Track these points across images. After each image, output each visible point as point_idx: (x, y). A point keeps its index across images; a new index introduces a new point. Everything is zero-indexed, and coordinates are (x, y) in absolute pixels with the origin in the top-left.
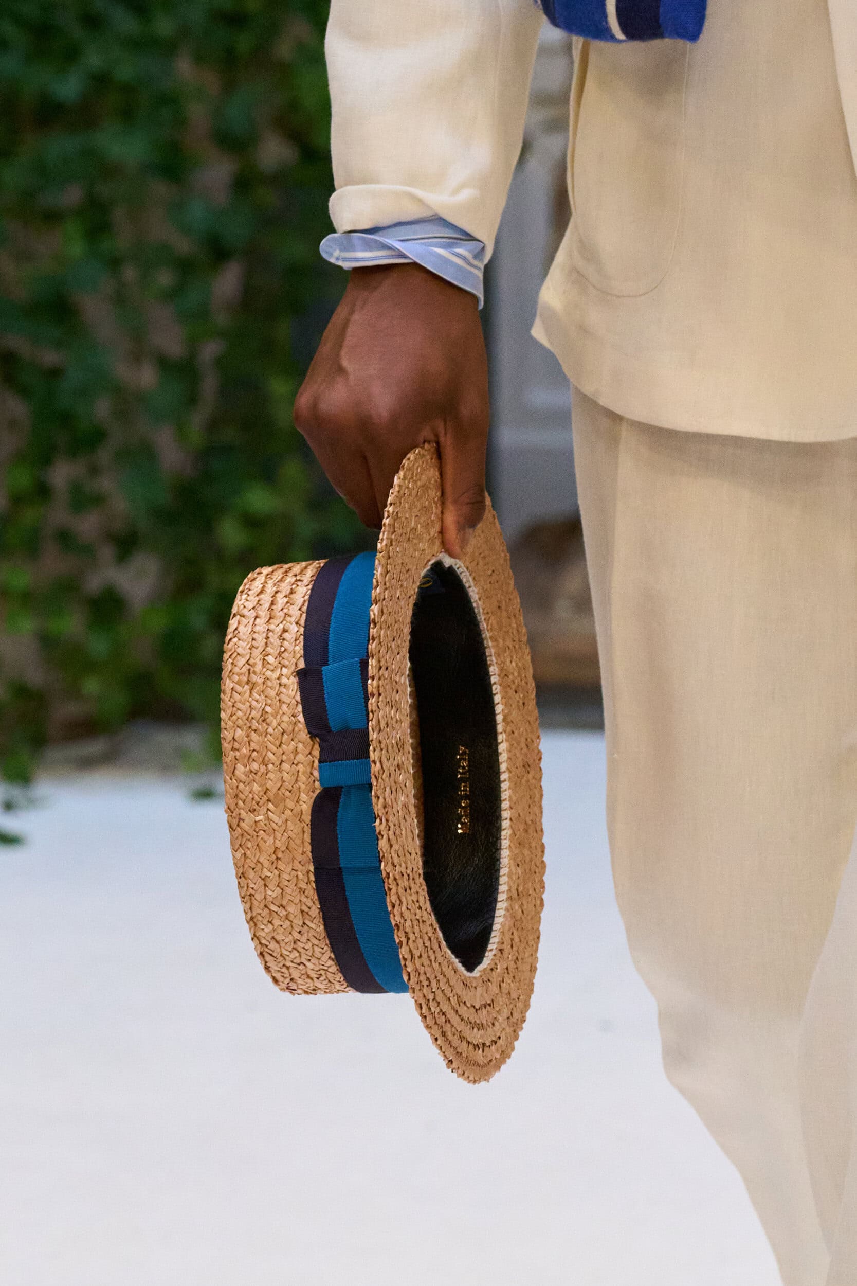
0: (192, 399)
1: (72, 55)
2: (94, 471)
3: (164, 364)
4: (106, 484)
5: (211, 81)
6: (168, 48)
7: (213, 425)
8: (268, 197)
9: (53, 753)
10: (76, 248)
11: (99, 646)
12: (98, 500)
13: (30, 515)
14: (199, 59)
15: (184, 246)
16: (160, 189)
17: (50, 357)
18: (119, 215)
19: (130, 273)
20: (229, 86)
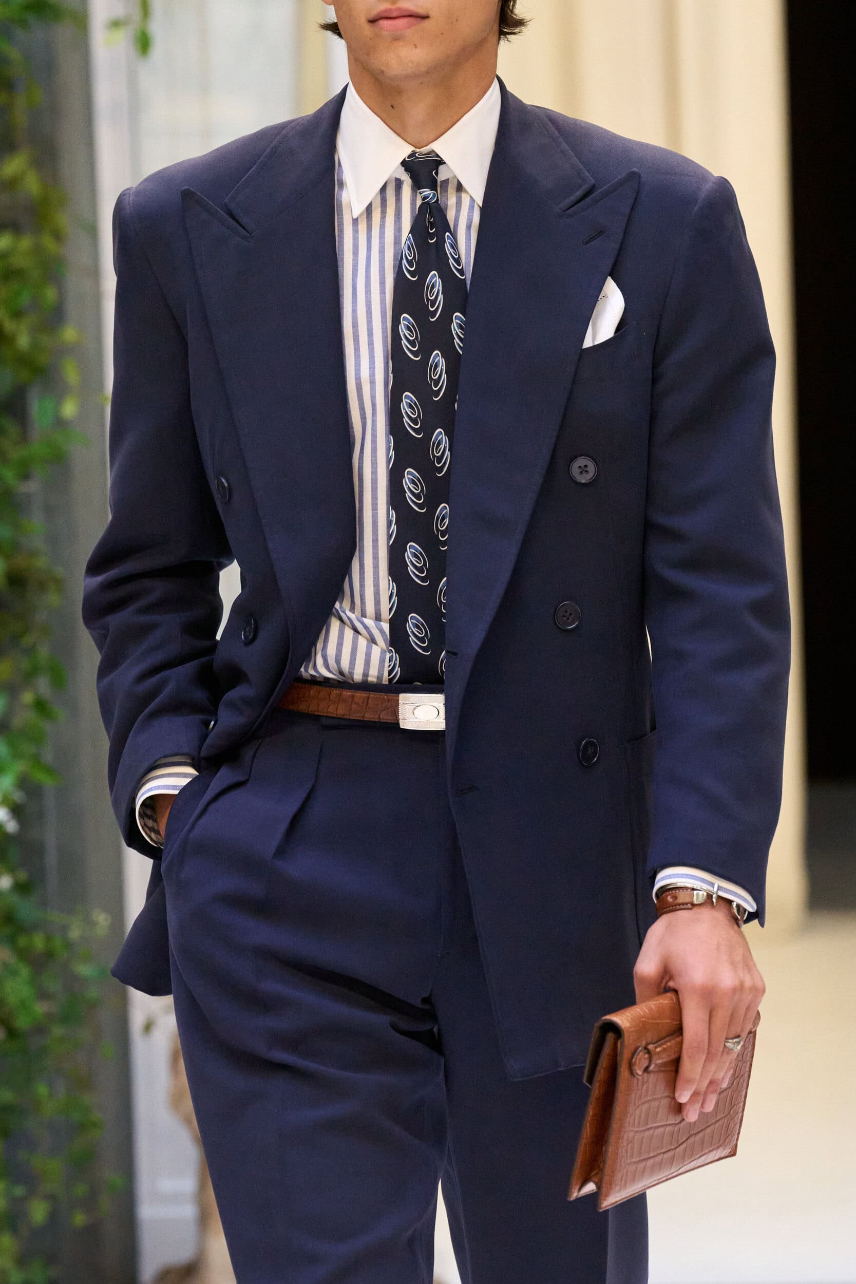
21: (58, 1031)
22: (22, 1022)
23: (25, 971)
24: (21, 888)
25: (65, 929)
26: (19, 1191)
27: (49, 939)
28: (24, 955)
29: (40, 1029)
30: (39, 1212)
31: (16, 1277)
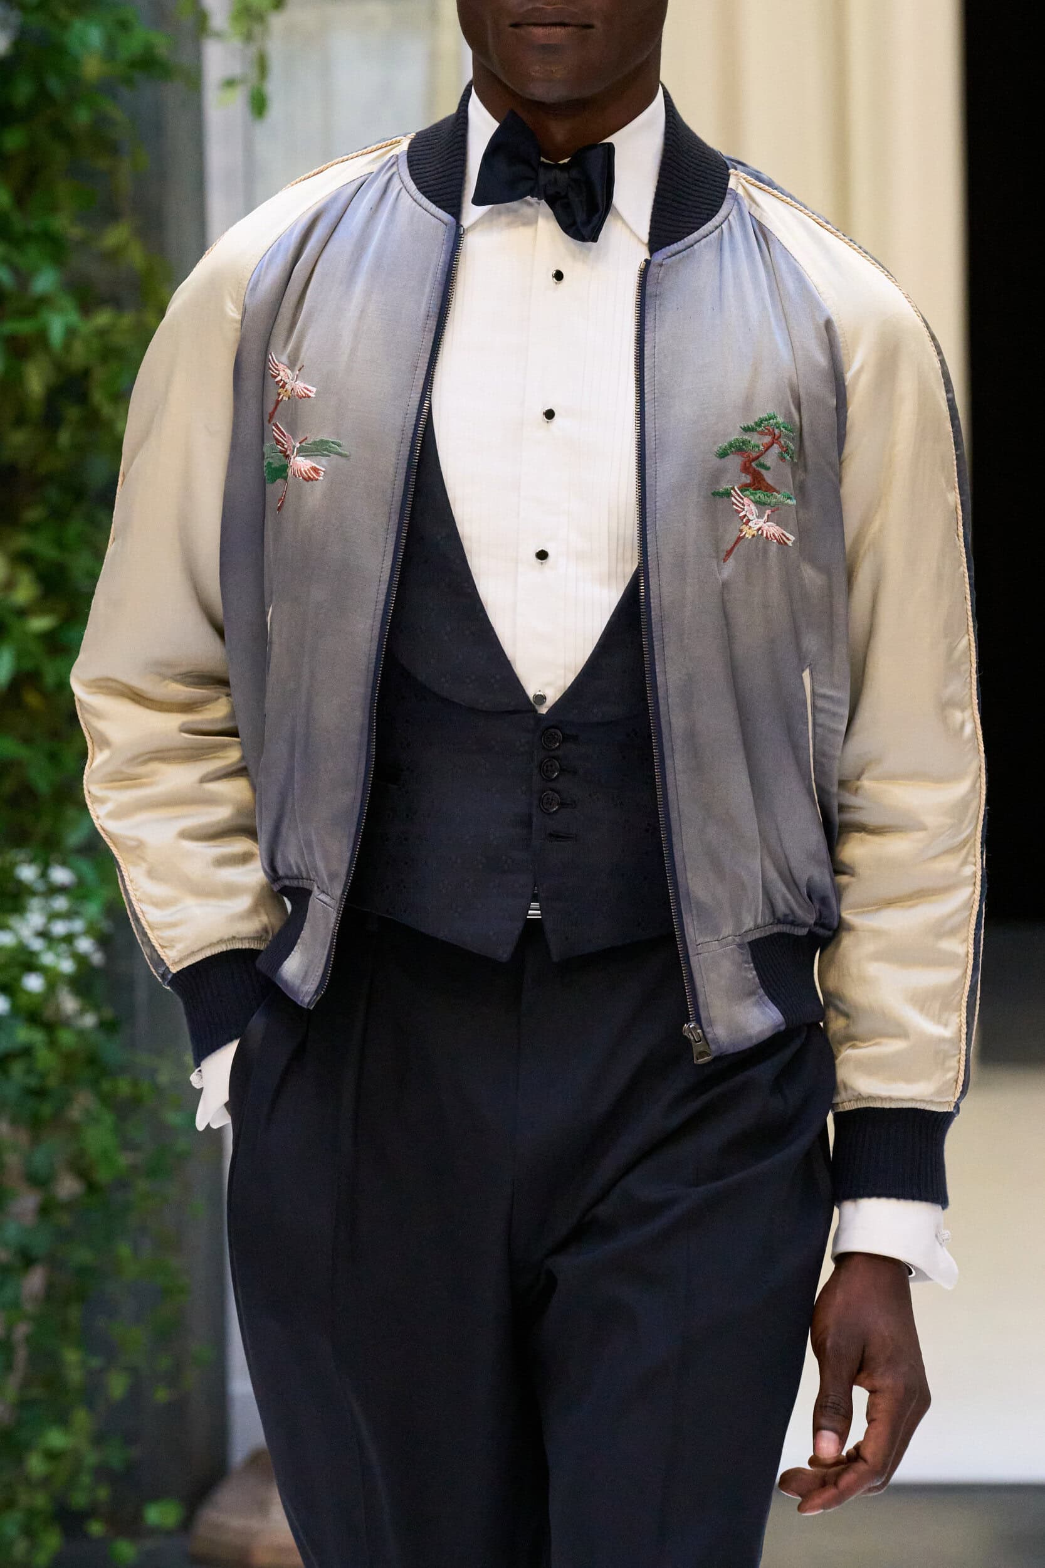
21: (142, 1185)
22: (103, 1175)
23: (108, 1119)
24: (107, 1027)
25: (153, 1072)
26: (95, 1362)
27: (135, 1084)
28: (108, 1100)
29: (122, 1183)
30: (117, 1386)
31: (91, 1458)
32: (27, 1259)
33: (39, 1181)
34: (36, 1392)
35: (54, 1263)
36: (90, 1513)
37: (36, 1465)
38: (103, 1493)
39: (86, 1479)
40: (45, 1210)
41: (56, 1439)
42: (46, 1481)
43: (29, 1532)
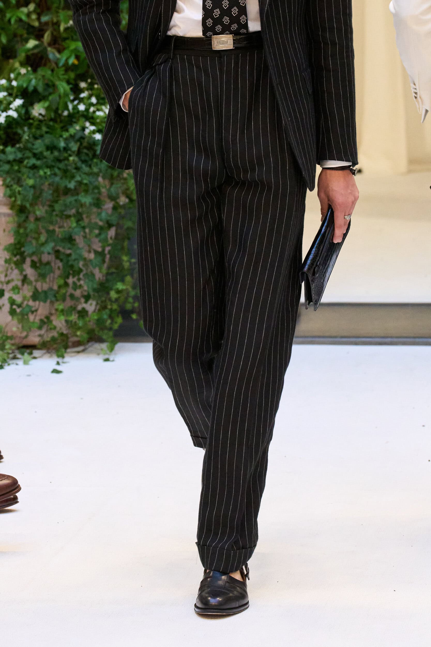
0: (104, 261)
1: (73, 177)
2: (79, 280)
3: (96, 252)
4: (82, 282)
5: (107, 182)
6: (97, 175)
7: (109, 268)
8: (122, 211)
9: (68, 350)
10: (74, 225)
11: (81, 323)
12: (81, 286)
13: (63, 291)
14: (104, 178)
15: (101, 223)
16: (95, 210)
17: (68, 252)
18: (84, 216)
19: (87, 230)
20: (112, 184)
31: (132, 293)
32: (110, 225)
33: (113, 198)
34: (113, 270)
35: (118, 226)
36: (132, 312)
37: (113, 295)
38: (136, 305)
39: (131, 300)
40: (115, 208)
41: (120, 286)
42: (117, 300)
43: (110, 317)
